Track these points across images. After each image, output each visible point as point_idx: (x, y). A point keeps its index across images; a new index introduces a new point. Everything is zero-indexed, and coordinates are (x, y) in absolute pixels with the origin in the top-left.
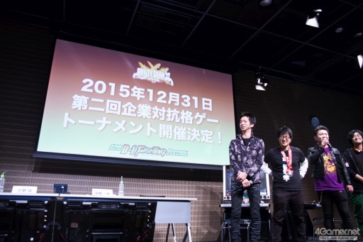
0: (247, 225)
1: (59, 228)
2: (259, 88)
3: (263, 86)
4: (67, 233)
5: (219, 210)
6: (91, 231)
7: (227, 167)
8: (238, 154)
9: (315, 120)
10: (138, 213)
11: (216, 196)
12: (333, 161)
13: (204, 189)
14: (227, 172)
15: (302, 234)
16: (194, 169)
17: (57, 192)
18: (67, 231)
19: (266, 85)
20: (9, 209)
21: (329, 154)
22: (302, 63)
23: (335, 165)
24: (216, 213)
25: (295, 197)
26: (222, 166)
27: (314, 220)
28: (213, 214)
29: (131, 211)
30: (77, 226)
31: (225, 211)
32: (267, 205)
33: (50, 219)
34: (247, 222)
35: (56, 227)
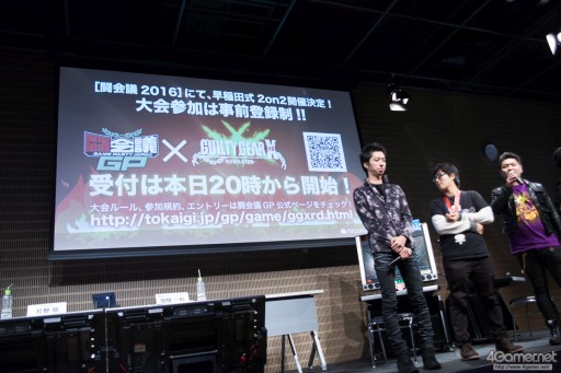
0: (408, 321)
1: (117, 355)
2: (395, 108)
3: (400, 103)
4: (129, 362)
5: (357, 310)
6: (167, 355)
7: (363, 238)
8: (375, 208)
9: (491, 149)
10: (238, 316)
11: (349, 288)
12: (534, 203)
13: (330, 279)
14: (363, 247)
15: (498, 323)
16: (310, 249)
17: (99, 307)
18: (129, 359)
19: (405, 101)
20: (34, 332)
21: (524, 193)
22: (459, 60)
23: (537, 208)
24: (353, 315)
25: (479, 267)
26: (354, 239)
27: (511, 303)
28: (348, 318)
29: (227, 314)
30: (144, 350)
31: (369, 308)
32: (435, 287)
33: (99, 343)
34: (407, 317)
35: (111, 353)
